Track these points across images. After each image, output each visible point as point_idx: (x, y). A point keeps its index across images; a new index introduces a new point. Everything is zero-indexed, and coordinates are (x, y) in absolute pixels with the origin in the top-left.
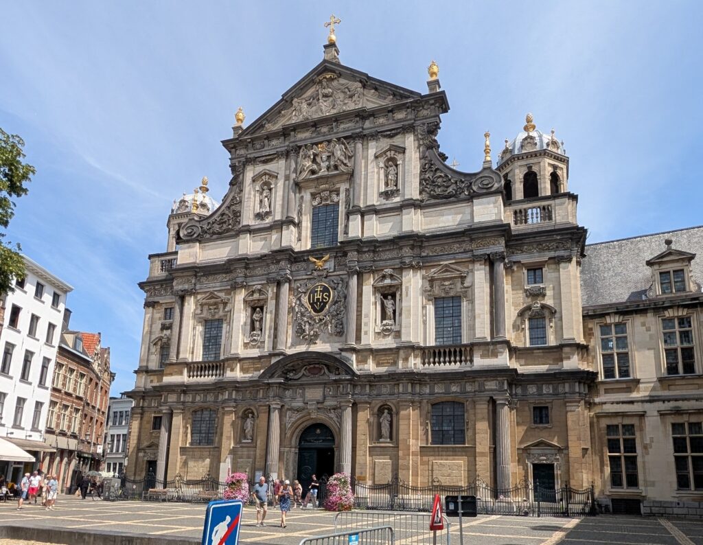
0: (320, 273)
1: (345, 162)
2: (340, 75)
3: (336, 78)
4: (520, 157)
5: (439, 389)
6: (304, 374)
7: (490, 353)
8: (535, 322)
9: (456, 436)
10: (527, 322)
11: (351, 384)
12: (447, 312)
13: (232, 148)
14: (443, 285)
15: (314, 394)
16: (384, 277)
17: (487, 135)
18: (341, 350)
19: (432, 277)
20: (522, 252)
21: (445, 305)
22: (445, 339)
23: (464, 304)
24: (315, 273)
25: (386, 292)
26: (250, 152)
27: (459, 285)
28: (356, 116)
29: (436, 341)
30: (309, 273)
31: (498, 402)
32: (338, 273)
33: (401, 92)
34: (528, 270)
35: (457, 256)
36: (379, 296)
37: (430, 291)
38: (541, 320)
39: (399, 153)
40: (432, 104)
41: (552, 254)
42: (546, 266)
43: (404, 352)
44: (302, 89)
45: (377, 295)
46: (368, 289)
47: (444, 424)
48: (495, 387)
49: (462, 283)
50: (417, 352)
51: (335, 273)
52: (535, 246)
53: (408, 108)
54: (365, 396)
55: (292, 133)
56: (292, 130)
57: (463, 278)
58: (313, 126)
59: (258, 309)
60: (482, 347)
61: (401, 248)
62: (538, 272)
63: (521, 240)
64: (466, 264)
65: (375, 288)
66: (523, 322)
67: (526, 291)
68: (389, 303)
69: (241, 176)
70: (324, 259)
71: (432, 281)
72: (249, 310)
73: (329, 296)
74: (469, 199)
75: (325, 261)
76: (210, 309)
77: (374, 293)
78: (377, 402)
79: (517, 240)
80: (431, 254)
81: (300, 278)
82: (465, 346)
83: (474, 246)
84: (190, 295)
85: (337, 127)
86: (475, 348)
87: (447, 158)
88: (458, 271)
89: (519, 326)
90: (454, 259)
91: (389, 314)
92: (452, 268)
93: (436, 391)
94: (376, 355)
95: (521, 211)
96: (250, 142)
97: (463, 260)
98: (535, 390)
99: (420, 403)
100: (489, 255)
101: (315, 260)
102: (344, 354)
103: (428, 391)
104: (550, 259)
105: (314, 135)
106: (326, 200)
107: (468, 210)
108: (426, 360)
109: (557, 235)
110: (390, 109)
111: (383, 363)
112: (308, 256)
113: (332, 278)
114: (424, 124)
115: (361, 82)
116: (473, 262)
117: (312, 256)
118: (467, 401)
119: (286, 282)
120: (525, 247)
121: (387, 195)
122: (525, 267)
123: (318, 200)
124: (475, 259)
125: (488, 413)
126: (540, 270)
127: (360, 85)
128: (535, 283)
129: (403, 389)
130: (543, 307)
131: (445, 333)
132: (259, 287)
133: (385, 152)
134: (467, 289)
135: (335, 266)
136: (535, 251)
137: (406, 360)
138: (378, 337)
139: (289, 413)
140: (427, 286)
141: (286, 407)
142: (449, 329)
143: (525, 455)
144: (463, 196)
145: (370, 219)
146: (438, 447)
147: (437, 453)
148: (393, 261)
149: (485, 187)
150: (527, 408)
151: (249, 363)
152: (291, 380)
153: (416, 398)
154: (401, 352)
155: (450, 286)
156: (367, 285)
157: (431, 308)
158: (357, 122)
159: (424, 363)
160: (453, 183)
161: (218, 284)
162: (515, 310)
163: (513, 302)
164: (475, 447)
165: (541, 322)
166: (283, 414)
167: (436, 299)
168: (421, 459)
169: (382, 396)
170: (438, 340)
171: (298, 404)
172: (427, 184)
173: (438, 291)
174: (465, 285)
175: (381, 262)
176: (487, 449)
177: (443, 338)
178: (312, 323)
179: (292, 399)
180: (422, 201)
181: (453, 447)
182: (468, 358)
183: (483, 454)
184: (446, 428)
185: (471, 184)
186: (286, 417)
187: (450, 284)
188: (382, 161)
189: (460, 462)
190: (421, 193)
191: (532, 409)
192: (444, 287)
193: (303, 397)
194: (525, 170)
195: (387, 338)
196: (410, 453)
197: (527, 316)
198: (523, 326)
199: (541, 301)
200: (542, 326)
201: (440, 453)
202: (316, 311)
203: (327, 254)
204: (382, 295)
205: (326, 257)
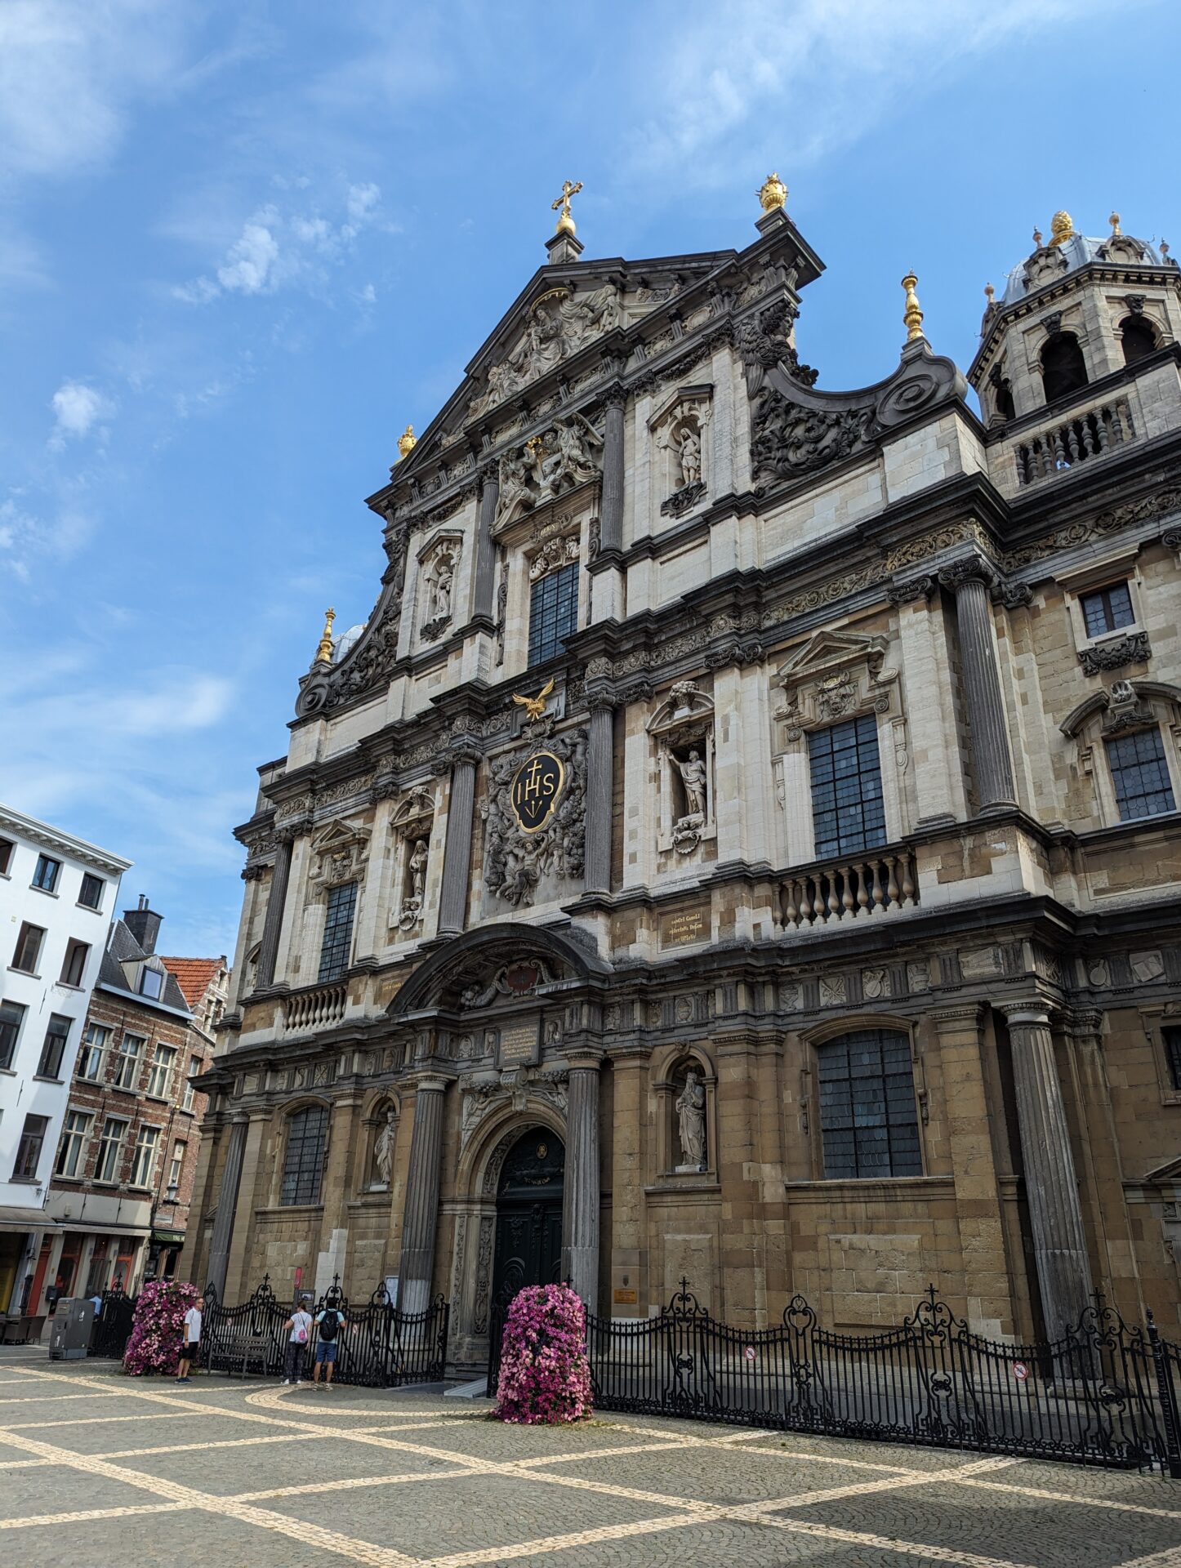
0: (539, 729)
1: (582, 460)
2: (574, 287)
3: (565, 297)
5: (831, 995)
6: (497, 992)
7: (966, 864)
8: (1127, 750)
9: (895, 1145)
10: (1099, 754)
11: (590, 1003)
12: (843, 764)
13: (387, 508)
14: (823, 691)
15: (519, 1043)
16: (674, 705)
17: (908, 281)
18: (571, 910)
19: (789, 676)
20: (1054, 549)
21: (836, 747)
22: (843, 842)
23: (886, 733)
24: (529, 732)
25: (682, 742)
26: (416, 504)
27: (865, 681)
28: (604, 355)
29: (818, 852)
30: (515, 735)
31: (1014, 1018)
32: (575, 720)
34: (1083, 599)
35: (852, 606)
36: (664, 755)
37: (790, 715)
38: (1148, 737)
39: (701, 401)
41: (1150, 530)
42: (1137, 572)
43: (723, 896)
44: (503, 345)
45: (661, 754)
46: (637, 744)
47: (859, 1109)
48: (994, 969)
49: (874, 674)
50: (763, 890)
51: (569, 722)
52: (1090, 524)
53: (713, 294)
54: (632, 1036)
55: (485, 438)
56: (484, 433)
57: (873, 660)
58: (521, 409)
59: (419, 843)
60: (942, 847)
61: (708, 621)
62: (1115, 598)
63: (1043, 516)
64: (881, 620)
65: (655, 737)
66: (1086, 755)
67: (1083, 657)
68: (690, 771)
69: (402, 561)
70: (544, 693)
71: (792, 686)
72: (402, 848)
73: (555, 781)
74: (872, 452)
75: (548, 698)
76: (335, 861)
77: (654, 751)
78: (666, 1050)
79: (1029, 522)
80: (786, 618)
81: (500, 749)
82: (893, 850)
83: (891, 565)
84: (301, 836)
85: (568, 392)
86: (920, 852)
87: (815, 373)
88: (856, 642)
89: (1073, 769)
90: (847, 614)
91: (692, 797)
92: (841, 640)
93: (823, 1001)
94: (662, 914)
95: (1037, 445)
96: (413, 485)
97: (871, 612)
99: (780, 1042)
100: (934, 578)
101: (524, 700)
102: (576, 921)
103: (800, 1004)
104: (1143, 547)
105: (526, 426)
106: (556, 558)
107: (874, 479)
108: (790, 911)
109: (1154, 470)
110: (673, 311)
111: (677, 936)
113: (562, 736)
114: (751, 317)
115: (612, 281)
116: (894, 609)
117: (518, 691)
118: (915, 1024)
119: (466, 764)
120: (1063, 534)
121: (675, 505)
122: (1071, 592)
123: (540, 564)
124: (900, 599)
125: (983, 1059)
126: (1123, 591)
128: (1111, 627)
129: (725, 1006)
130: (1145, 693)
131: (842, 823)
132: (419, 790)
133: (670, 411)
134: (887, 689)
135: (567, 705)
136: (1094, 537)
137: (729, 918)
138: (665, 864)
139: (467, 1102)
140: (782, 702)
141: (461, 1085)
142: (852, 811)
143: (1156, 1209)
144: (858, 447)
145: (641, 571)
146: (840, 1187)
147: (840, 1206)
148: (693, 659)
149: (912, 404)
150: (1138, 1036)
151: (393, 977)
152: (470, 1008)
153: (766, 1028)
154: (718, 899)
155: (842, 691)
156: (633, 733)
157: (797, 764)
158: (607, 366)
159: (784, 922)
160: (830, 426)
161: (351, 802)
162: (1056, 723)
163: (1045, 703)
164: (952, 1184)
165: (1150, 745)
166: (454, 1106)
167: (809, 734)
168: (793, 1230)
169: (676, 1032)
170: (824, 847)
171: (484, 1076)
172: (770, 449)
173: (810, 710)
174: (881, 678)
175: (666, 670)
176: (990, 1192)
177: (838, 839)
178: (521, 853)
179: (473, 1061)
180: (759, 494)
181: (885, 1187)
182: (906, 887)
183: (977, 1208)
184: (860, 1122)
185: (874, 413)
186: (460, 1114)
187: (842, 685)
188: (665, 433)
189: (912, 1240)
190: (755, 475)
191: (1158, 1039)
192: (826, 697)
193: (496, 1053)
194: (1039, 339)
195: (687, 863)
196: (761, 1211)
197: (1095, 733)
198: (1088, 766)
199: (1133, 676)
200: (1152, 755)
201: (849, 1206)
202: (529, 823)
203: (548, 681)
204: (673, 751)
205: (547, 688)
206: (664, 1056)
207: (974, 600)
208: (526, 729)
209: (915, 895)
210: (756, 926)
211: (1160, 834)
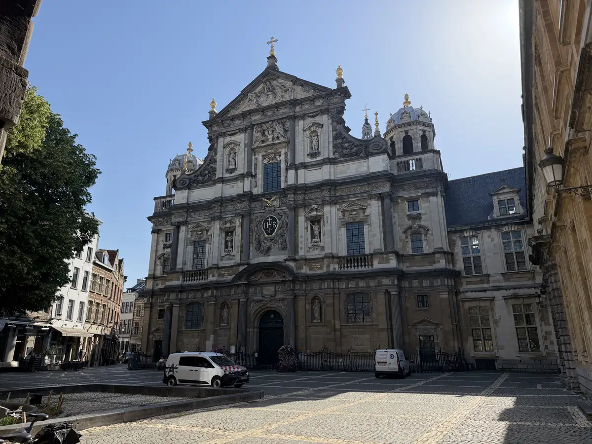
0: (270, 209)
1: (284, 135)
2: (278, 77)
3: (275, 79)
4: (399, 126)
5: (351, 285)
6: (261, 277)
7: (384, 260)
8: (415, 237)
9: (365, 317)
10: (409, 237)
11: (293, 283)
12: (355, 232)
13: (209, 126)
14: (351, 214)
15: (269, 290)
16: (312, 210)
17: (376, 114)
18: (286, 260)
19: (343, 209)
20: (404, 190)
21: (353, 228)
23: (366, 227)
24: (267, 209)
26: (221, 128)
27: (362, 214)
28: (290, 104)
30: (263, 209)
31: (392, 293)
32: (282, 208)
33: (319, 87)
34: (408, 202)
35: (359, 195)
36: (309, 223)
37: (343, 219)
38: (419, 235)
39: (319, 128)
40: (339, 95)
41: (424, 191)
42: (421, 199)
43: (327, 261)
44: (253, 87)
46: (301, 219)
47: (356, 309)
48: (389, 283)
49: (364, 213)
50: (335, 260)
51: (280, 208)
52: (412, 186)
53: (324, 98)
54: (303, 291)
55: (248, 116)
56: (248, 114)
57: (364, 210)
58: (262, 111)
59: (230, 234)
60: (379, 256)
61: (323, 191)
62: (415, 203)
63: (402, 182)
64: (366, 200)
65: (306, 218)
66: (406, 238)
67: (408, 216)
68: (316, 228)
69: (216, 144)
70: (272, 199)
71: (344, 211)
72: (224, 235)
73: (276, 224)
74: (366, 157)
75: (273, 201)
76: (198, 234)
77: (306, 221)
78: (311, 295)
79: (399, 182)
80: (342, 194)
81: (257, 212)
82: (368, 255)
83: (370, 188)
84: (184, 225)
85: (277, 111)
86: (374, 256)
87: (351, 130)
88: (360, 205)
89: (404, 240)
90: (358, 197)
91: (316, 234)
92: (356, 203)
94: (309, 263)
95: (401, 163)
96: (221, 122)
97: (364, 198)
98: (417, 284)
99: (339, 294)
100: (380, 194)
101: (266, 200)
102: (287, 262)
103: (344, 286)
104: (422, 194)
105: (263, 117)
106: (272, 159)
107: (365, 164)
108: (343, 266)
109: (427, 178)
110: (312, 99)
111: (313, 268)
112: (261, 197)
113: (278, 212)
114: (334, 108)
115: (292, 81)
117: (264, 197)
118: (371, 293)
119: (248, 215)
120: (406, 186)
122: (406, 200)
123: (267, 160)
124: (371, 197)
125: (385, 300)
126: (417, 202)
127: (291, 83)
128: (414, 210)
129: (327, 286)
130: (420, 227)
131: (354, 246)
132: (230, 219)
133: (310, 127)
134: (367, 217)
135: (279, 204)
136: (412, 189)
137: (328, 266)
138: (310, 250)
139: (252, 304)
140: (340, 214)
141: (251, 300)
142: (357, 243)
143: (413, 330)
144: (362, 155)
145: (301, 172)
146: (353, 325)
147: (353, 329)
148: (317, 199)
149: (376, 148)
150: (413, 297)
151: (225, 270)
152: (253, 281)
153: (336, 291)
154: (325, 260)
156: (301, 216)
157: (343, 231)
158: (291, 108)
159: (341, 268)
160: (355, 146)
161: (202, 217)
162: (401, 229)
164: (378, 325)
165: (420, 237)
166: (249, 305)
167: (347, 224)
168: (341, 334)
169: (314, 291)
170: (349, 251)
171: (258, 298)
172: (338, 148)
173: (348, 218)
174: (366, 214)
175: (310, 201)
176: (386, 327)
177: (353, 250)
178: (266, 242)
179: (254, 294)
180: (335, 159)
181: (363, 325)
182: (370, 263)
183: (383, 330)
184: (357, 312)
185: (367, 147)
186: (251, 307)
187: (356, 214)
188: (308, 132)
189: (368, 336)
190: (334, 154)
191: (416, 297)
192: (352, 216)
193: (261, 292)
194: (403, 135)
195: (315, 251)
197: (409, 232)
198: (407, 241)
199: (417, 223)
200: (419, 239)
202: (268, 234)
203: (274, 196)
204: (311, 222)
205: (274, 198)
207: (387, 201)
209: (372, 265)
210: (334, 268)
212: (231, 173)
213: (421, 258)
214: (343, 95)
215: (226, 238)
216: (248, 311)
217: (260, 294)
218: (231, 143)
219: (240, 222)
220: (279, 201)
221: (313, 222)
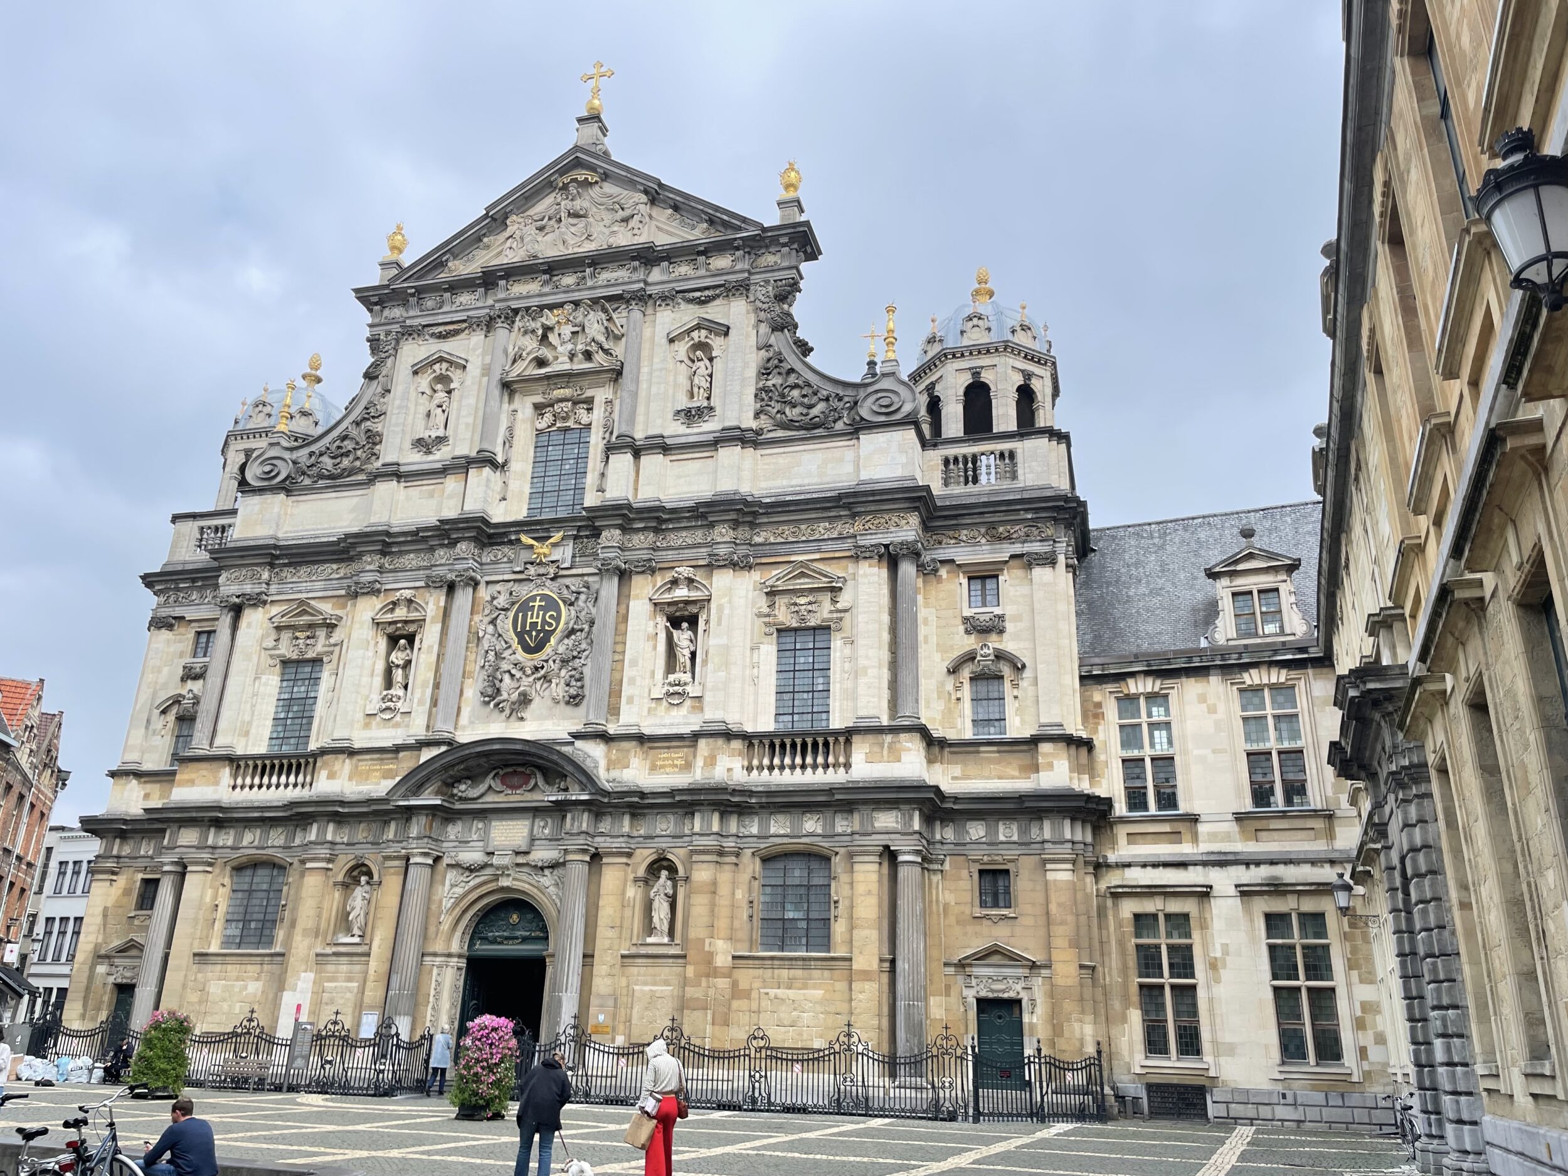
0: (542, 571)
1: (606, 347)
2: (606, 176)
3: (596, 182)
4: (956, 354)
5: (779, 826)
6: (490, 787)
7: (885, 752)
8: (982, 687)
9: (812, 933)
10: (967, 686)
11: (590, 811)
12: (802, 660)
13: (376, 304)
14: (795, 604)
15: (510, 831)
16: (675, 582)
17: (890, 310)
18: (577, 736)
19: (772, 586)
20: (959, 541)
21: (798, 646)
22: (796, 717)
23: (838, 646)
24: (532, 570)
25: (678, 614)
26: (412, 313)
27: (827, 605)
28: (633, 259)
29: (776, 721)
30: (518, 569)
31: (901, 858)
32: (579, 571)
33: (725, 217)
34: (970, 578)
35: (825, 546)
36: (662, 622)
37: (768, 615)
38: (996, 682)
39: (717, 334)
40: (784, 245)
41: (1017, 548)
42: (1005, 572)
43: (708, 744)
44: (526, 198)
45: (659, 619)
46: (640, 608)
47: (788, 906)
48: (894, 825)
49: (834, 602)
50: (737, 744)
51: (573, 571)
52: (983, 530)
53: (737, 249)
54: (621, 839)
55: (502, 283)
56: (501, 278)
57: (835, 592)
58: (545, 272)
59: (402, 642)
60: (871, 738)
61: (712, 525)
62: (990, 584)
63: (955, 517)
64: (844, 562)
65: (655, 604)
66: (958, 688)
67: (966, 620)
68: (682, 638)
69: (390, 361)
70: (552, 540)
71: (772, 594)
72: (383, 643)
73: (558, 619)
74: (851, 434)
75: (555, 545)
76: (296, 638)
77: (654, 617)
78: (647, 852)
79: (946, 517)
80: (772, 540)
81: (500, 578)
82: (836, 733)
83: (858, 526)
84: (255, 606)
85: (593, 276)
86: (856, 739)
87: (812, 349)
88: (826, 576)
89: (950, 694)
90: (819, 551)
91: (682, 660)
92: (814, 571)
93: (773, 830)
94: (651, 748)
95: (956, 460)
96: (413, 295)
97: (837, 555)
98: (982, 833)
99: (738, 855)
100: (886, 546)
101: (532, 542)
102: (579, 744)
103: (756, 830)
104: (1012, 557)
105: (546, 289)
106: (565, 419)
107: (849, 454)
108: (755, 762)
109: (1026, 510)
110: (702, 248)
111: (662, 767)
112: (517, 532)
113: (567, 581)
114: (767, 282)
115: (646, 192)
116: (856, 558)
117: (526, 532)
118: (837, 853)
119: (467, 585)
120: (965, 532)
121: (690, 415)
122: (964, 573)
123: (548, 418)
124: (859, 554)
125: (880, 881)
126: (994, 580)
127: (644, 198)
128: (984, 605)
129: (702, 827)
130: (1000, 656)
131: (796, 703)
132: (408, 594)
133: (689, 332)
134: (842, 615)
135: (574, 556)
136: (983, 541)
137: (711, 761)
138: (655, 709)
139: (451, 876)
140: (763, 604)
141: (446, 860)
142: (805, 696)
143: (960, 979)
144: (839, 425)
145: (652, 462)
146: (772, 958)
147: (770, 971)
148: (695, 550)
149: (884, 410)
150: (965, 873)
151: (372, 760)
152: (461, 799)
153: (729, 844)
154: (702, 743)
155: (810, 607)
156: (637, 597)
157: (769, 651)
158: (635, 269)
159: (749, 769)
160: (821, 400)
161: (319, 585)
162: (943, 660)
163: (938, 644)
164: (850, 959)
165: (996, 688)
166: (438, 877)
167: (778, 631)
168: (735, 984)
169: (656, 840)
170: (781, 718)
171: (472, 856)
172: (771, 399)
173: (784, 615)
174: (839, 606)
175: (670, 552)
176: (875, 965)
177: (792, 714)
178: (518, 674)
179: (460, 842)
180: (759, 432)
181: (804, 959)
182: (842, 760)
183: (866, 975)
184: (790, 915)
185: (856, 403)
186: (444, 885)
187: (810, 603)
188: (682, 348)
189: (819, 993)
190: (757, 415)
191: (976, 876)
192: (797, 608)
193: (485, 839)
194: (966, 379)
195: (674, 712)
196: (712, 971)
197: (966, 673)
198: (959, 695)
199: (994, 642)
200: (996, 695)
201: (776, 971)
202: (528, 650)
203: (558, 532)
204: (669, 619)
205: (557, 536)
206: (644, 856)
207: (907, 569)
208: (528, 566)
209: (847, 766)
210: (729, 770)
211: (995, 748)
212: (429, 452)
213: (999, 752)
214: (795, 246)
215: (388, 654)
216: (436, 898)
217: (481, 844)
218: (441, 360)
219: (438, 607)
220: (574, 549)
221: (675, 622)
